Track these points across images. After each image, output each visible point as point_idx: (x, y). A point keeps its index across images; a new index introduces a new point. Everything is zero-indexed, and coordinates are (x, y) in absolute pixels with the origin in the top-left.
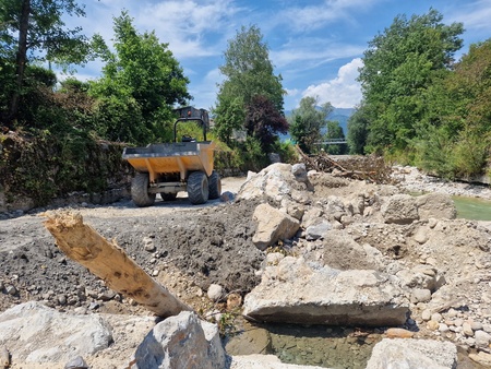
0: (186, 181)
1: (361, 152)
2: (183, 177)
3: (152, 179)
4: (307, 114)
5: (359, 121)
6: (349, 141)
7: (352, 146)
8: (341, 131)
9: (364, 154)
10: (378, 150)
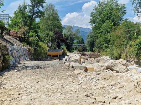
0: (59, 57)
1: (92, 51)
2: (58, 56)
3: (52, 57)
4: (69, 33)
5: (91, 37)
6: (87, 46)
7: (88, 48)
8: (83, 40)
9: (93, 52)
10: (99, 50)
